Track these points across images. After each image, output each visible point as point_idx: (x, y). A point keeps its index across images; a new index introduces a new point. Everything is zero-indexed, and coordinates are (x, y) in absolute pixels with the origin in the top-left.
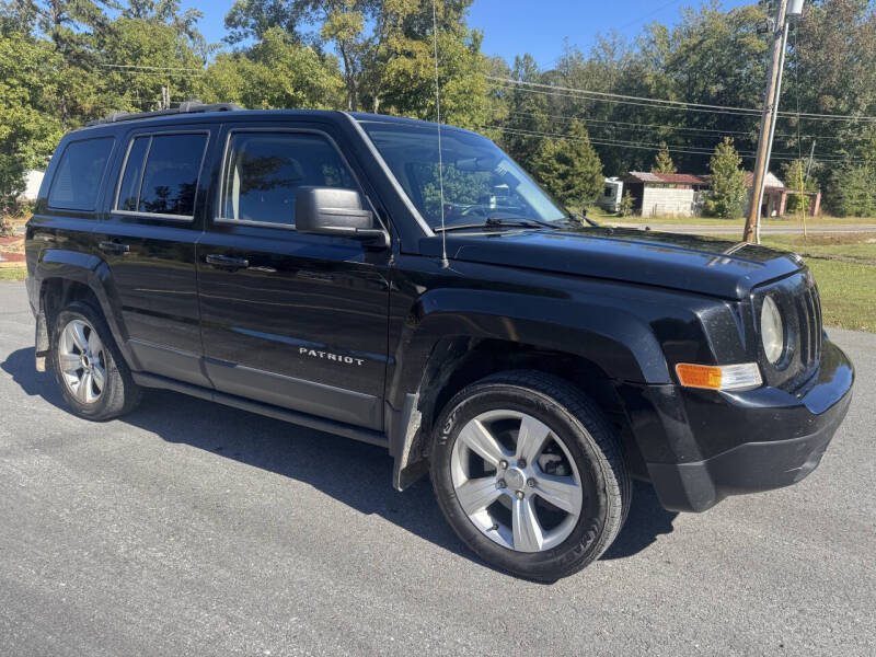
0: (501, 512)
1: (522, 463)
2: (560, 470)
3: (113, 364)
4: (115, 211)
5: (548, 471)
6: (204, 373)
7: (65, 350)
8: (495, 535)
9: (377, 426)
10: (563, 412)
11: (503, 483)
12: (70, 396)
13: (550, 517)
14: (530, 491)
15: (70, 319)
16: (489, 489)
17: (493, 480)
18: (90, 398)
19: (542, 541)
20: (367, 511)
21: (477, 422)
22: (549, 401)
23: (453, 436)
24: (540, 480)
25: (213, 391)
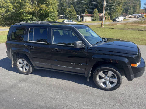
0: (105, 83)
1: (108, 77)
2: (113, 77)
3: (30, 66)
4: (28, 41)
5: (112, 77)
6: (51, 66)
7: (18, 64)
8: (104, 86)
9: (84, 73)
10: (115, 70)
11: (105, 79)
12: (20, 71)
13: (112, 83)
14: (109, 80)
15: (19, 59)
16: (103, 80)
17: (103, 79)
18: (25, 71)
19: (111, 86)
20: (82, 84)
21: (101, 72)
22: (113, 69)
23: (97, 74)
24: (111, 79)
25: (52, 69)
